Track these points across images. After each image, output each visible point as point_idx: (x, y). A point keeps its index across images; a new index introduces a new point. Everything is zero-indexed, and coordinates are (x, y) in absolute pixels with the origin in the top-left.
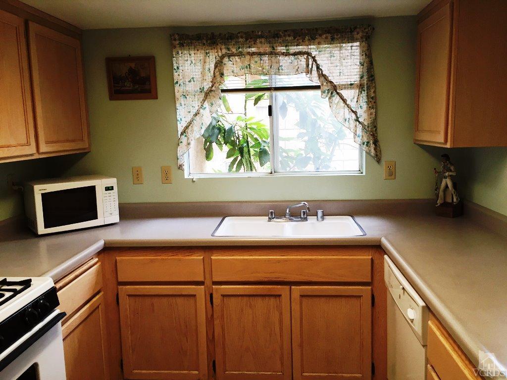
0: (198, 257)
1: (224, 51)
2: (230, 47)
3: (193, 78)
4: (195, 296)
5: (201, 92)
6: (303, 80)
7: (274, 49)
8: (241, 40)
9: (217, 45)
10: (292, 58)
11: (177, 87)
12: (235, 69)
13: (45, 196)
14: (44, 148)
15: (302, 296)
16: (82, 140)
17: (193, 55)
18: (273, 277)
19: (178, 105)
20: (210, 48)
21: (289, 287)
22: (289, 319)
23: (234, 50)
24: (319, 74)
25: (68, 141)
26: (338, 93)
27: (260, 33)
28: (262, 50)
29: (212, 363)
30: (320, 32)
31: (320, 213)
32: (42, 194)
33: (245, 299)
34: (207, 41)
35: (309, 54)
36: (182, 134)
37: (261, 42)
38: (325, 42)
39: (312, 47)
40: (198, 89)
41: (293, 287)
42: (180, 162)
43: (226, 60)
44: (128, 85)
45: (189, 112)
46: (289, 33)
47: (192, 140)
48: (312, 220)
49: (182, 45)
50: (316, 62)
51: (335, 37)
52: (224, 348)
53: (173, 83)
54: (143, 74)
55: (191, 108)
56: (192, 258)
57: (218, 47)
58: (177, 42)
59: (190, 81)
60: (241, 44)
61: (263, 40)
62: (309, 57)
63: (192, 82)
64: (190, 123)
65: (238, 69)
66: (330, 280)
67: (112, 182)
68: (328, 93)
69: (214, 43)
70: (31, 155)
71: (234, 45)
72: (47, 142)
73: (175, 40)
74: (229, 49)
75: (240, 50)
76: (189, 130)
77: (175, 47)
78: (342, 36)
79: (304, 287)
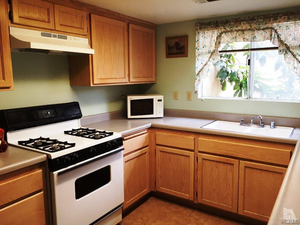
0: (192, 137)
1: (223, 30)
2: (226, 27)
3: (205, 45)
4: (189, 156)
5: (209, 52)
6: (268, 44)
7: (251, 27)
8: (232, 23)
9: (219, 27)
10: (262, 31)
11: (197, 50)
12: (228, 39)
13: (132, 102)
14: (132, 80)
15: (246, 167)
16: (152, 77)
17: (206, 33)
18: (230, 153)
19: (196, 60)
20: (215, 29)
21: (238, 160)
22: (237, 178)
23: (228, 29)
24: (279, 40)
25: (144, 77)
26: (290, 51)
27: (243, 19)
28: (244, 28)
29: (196, 193)
30: (280, 15)
31: (272, 123)
32: (131, 101)
33: (215, 163)
34: (214, 25)
35: (272, 28)
36: (197, 75)
37: (244, 24)
38: (283, 21)
39: (275, 24)
40: (207, 51)
41: (240, 161)
42: (196, 90)
43: (223, 35)
44: (175, 50)
45: (202, 63)
46: (260, 17)
47: (201, 78)
48: (267, 127)
49: (201, 28)
50: (277, 33)
51: (290, 17)
52: (202, 186)
53: (195, 49)
54: (182, 45)
55: (203, 61)
56: (189, 137)
57: (220, 28)
58: (199, 27)
59: (203, 47)
60: (232, 25)
61: (245, 22)
62: (273, 30)
63: (205, 48)
64: (202, 69)
65: (230, 39)
66: (263, 161)
67: (161, 97)
68: (283, 51)
69: (217, 26)
70: (126, 83)
71: (228, 26)
72: (134, 78)
73: (198, 26)
74: (225, 29)
75: (232, 29)
76: (200, 73)
77: (197, 30)
78: (295, 16)
79: (247, 162)
